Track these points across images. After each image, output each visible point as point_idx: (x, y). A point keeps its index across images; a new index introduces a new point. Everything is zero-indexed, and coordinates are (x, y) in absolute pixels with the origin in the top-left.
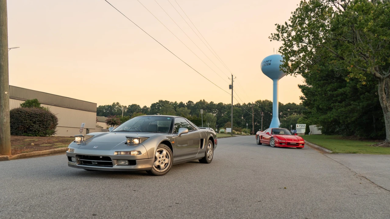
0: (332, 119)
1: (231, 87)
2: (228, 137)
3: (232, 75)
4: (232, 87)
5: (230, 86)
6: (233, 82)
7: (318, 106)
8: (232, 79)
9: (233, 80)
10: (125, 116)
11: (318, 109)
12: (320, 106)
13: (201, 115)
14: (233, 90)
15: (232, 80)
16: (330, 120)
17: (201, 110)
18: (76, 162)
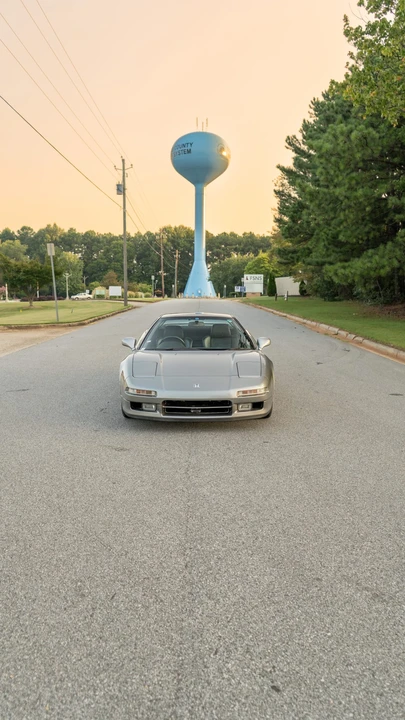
0: (388, 269)
1: (121, 189)
2: (118, 313)
3: (123, 160)
4: (124, 189)
5: (118, 185)
6: (126, 178)
7: (335, 237)
8: (124, 169)
9: (126, 172)
11: (335, 242)
12: (341, 238)
13: (50, 257)
14: (126, 198)
15: (124, 173)
16: (383, 272)
17: (48, 245)
18: (155, 411)
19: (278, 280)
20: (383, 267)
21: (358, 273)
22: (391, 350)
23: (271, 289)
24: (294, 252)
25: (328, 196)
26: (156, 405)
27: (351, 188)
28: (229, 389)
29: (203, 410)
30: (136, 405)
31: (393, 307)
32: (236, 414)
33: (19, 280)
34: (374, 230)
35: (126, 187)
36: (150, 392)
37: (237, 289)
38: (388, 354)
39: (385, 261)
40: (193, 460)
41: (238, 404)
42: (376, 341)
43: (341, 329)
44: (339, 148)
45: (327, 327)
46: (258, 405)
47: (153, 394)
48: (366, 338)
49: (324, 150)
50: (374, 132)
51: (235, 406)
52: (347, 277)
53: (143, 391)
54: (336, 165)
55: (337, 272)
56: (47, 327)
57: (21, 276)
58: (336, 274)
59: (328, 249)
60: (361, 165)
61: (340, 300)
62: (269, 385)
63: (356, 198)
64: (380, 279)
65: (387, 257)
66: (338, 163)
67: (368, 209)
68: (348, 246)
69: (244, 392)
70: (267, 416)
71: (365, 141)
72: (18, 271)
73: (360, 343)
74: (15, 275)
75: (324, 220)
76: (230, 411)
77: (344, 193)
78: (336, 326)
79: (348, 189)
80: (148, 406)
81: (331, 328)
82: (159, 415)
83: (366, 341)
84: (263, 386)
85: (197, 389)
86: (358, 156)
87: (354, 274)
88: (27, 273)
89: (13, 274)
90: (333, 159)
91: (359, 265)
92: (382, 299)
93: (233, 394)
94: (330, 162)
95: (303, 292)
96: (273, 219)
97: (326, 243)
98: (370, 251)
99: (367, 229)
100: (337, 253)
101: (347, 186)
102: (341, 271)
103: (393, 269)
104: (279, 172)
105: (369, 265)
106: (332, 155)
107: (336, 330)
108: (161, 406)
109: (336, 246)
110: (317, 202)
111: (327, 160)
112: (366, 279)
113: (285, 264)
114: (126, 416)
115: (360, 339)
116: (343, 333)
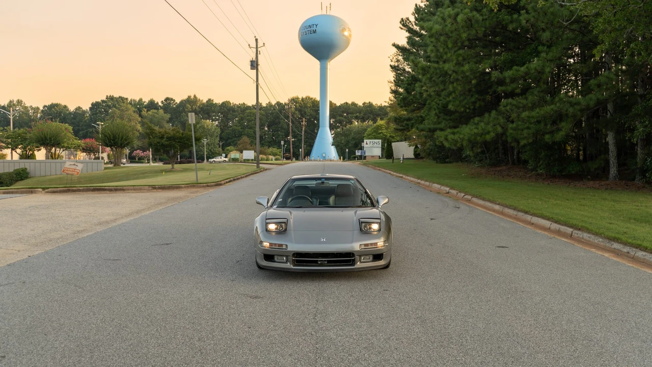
1: (254, 65)
2: (252, 174)
3: (256, 40)
4: (257, 65)
5: (252, 62)
6: (259, 55)
7: (445, 106)
8: (257, 48)
9: (259, 49)
10: (17, 129)
11: (444, 110)
12: (450, 107)
13: (190, 125)
14: (259, 73)
15: (257, 51)
17: (189, 114)
18: (286, 263)
19: (394, 145)
20: (489, 133)
21: (466, 138)
22: (497, 207)
23: (388, 153)
24: (409, 119)
25: (438, 71)
26: (287, 256)
27: (459, 64)
28: (352, 242)
29: (329, 262)
30: (269, 257)
31: (499, 169)
32: (358, 265)
33: (163, 145)
34: (480, 100)
35: (260, 62)
36: (281, 245)
37: (358, 153)
38: (494, 211)
39: (490, 128)
40: (321, 307)
41: (360, 256)
42: (484, 199)
43: (452, 188)
44: (447, 29)
45: (439, 186)
46: (378, 257)
47: (284, 247)
48: (474, 196)
49: (434, 31)
50: (478, 15)
51: (357, 258)
52: (456, 141)
53: (275, 244)
54: (445, 43)
55: (447, 137)
56: (188, 187)
57: (164, 141)
58: (446, 139)
59: (439, 117)
60: (467, 43)
61: (450, 162)
62: (387, 239)
63: (463, 72)
64: (485, 143)
65: (491, 124)
66: (447, 42)
67: (474, 82)
68: (457, 114)
69: (366, 245)
70: (386, 267)
71: (469, 24)
72: (162, 137)
73: (469, 201)
74: (158, 140)
75: (435, 91)
76: (353, 262)
77: (452, 68)
78: (447, 186)
79: (456, 64)
80: (279, 258)
81: (443, 188)
82: (289, 266)
83: (475, 200)
84: (382, 239)
85: (324, 243)
86: (464, 36)
87: (462, 139)
88: (169, 139)
89: (157, 140)
90: (442, 38)
91: (467, 131)
92: (488, 161)
93: (356, 246)
94: (439, 41)
95: (417, 155)
96: (389, 90)
97: (437, 111)
98: (477, 119)
99: (473, 99)
100: (447, 120)
101: (455, 62)
102: (450, 137)
103: (497, 135)
104: (395, 50)
105: (476, 131)
106: (441, 35)
107: (448, 189)
108: (291, 258)
109: (446, 115)
110: (428, 76)
111: (436, 39)
112: (473, 144)
113: (401, 130)
114: (260, 267)
115: (469, 197)
116: (454, 192)
